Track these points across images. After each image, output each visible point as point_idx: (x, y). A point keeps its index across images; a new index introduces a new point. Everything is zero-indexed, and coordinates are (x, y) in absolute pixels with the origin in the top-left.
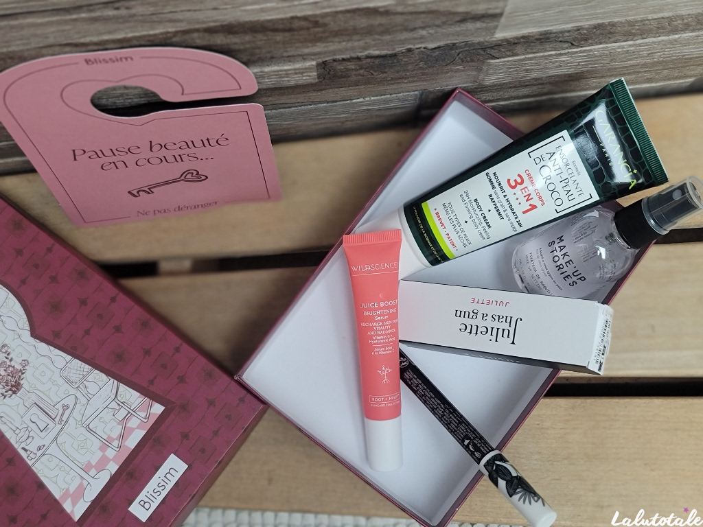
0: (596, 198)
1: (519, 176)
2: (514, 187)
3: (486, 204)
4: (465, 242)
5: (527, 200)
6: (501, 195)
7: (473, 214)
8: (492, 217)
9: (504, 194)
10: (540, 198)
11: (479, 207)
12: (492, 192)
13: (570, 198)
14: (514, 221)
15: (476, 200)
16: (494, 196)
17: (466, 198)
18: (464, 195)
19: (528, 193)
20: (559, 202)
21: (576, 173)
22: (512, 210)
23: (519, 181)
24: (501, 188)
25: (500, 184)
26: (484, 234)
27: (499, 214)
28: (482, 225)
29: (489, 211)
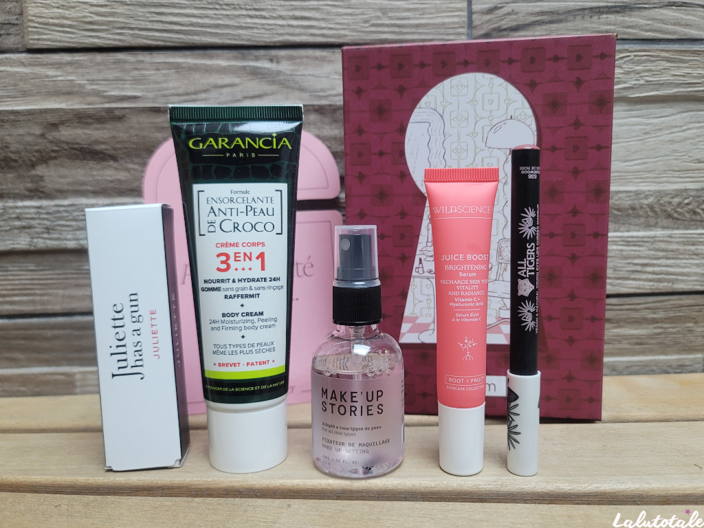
0: (284, 187)
1: (218, 256)
2: (228, 267)
3: (234, 306)
4: (267, 347)
5: (250, 259)
6: (230, 285)
7: (238, 325)
8: (251, 305)
9: (231, 281)
10: (253, 244)
11: (232, 315)
12: (222, 294)
13: (270, 213)
14: (268, 284)
15: (224, 315)
16: (228, 293)
17: (216, 325)
18: (213, 325)
19: (242, 255)
20: (269, 227)
21: (246, 195)
22: (253, 280)
23: (224, 258)
24: (223, 281)
25: (218, 281)
26: (268, 323)
27: (252, 296)
28: (256, 320)
29: (242, 306)
